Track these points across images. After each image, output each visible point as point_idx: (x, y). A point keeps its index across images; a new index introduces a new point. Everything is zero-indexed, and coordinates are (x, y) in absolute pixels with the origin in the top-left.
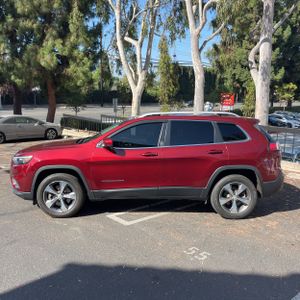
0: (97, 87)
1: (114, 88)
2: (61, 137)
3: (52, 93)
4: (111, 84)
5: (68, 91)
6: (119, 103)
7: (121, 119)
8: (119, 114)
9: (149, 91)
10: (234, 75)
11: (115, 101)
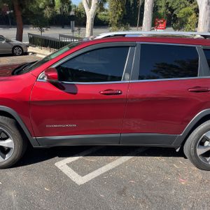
0: (59, 12)
1: (72, 13)
2: (27, 54)
3: (19, 14)
4: (70, 10)
5: (32, 13)
6: (76, 25)
7: (76, 38)
8: (76, 34)
9: (99, 16)
10: (168, 3)
11: (73, 23)
